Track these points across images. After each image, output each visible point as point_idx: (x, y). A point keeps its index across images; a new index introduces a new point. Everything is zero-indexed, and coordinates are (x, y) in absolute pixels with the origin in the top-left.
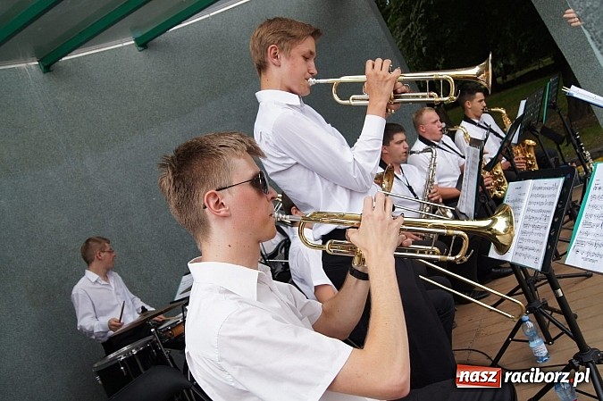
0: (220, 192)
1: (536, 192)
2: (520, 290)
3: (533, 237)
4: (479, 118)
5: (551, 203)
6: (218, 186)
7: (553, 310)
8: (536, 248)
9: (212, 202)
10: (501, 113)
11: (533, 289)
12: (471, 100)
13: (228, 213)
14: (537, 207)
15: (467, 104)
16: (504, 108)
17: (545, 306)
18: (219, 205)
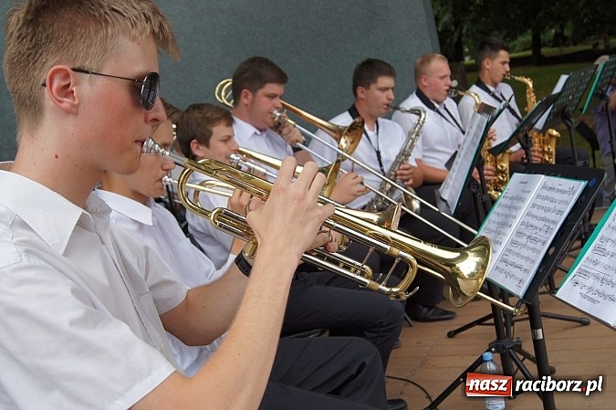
0: (79, 74)
1: (545, 193)
2: (492, 321)
3: (525, 252)
4: (495, 85)
5: (560, 212)
6: (77, 65)
7: (526, 356)
8: (525, 267)
9: (56, 83)
10: (526, 85)
11: (509, 323)
12: (492, 59)
13: (75, 110)
14: (541, 213)
15: (485, 63)
16: (532, 79)
17: (518, 348)
18: (65, 91)
